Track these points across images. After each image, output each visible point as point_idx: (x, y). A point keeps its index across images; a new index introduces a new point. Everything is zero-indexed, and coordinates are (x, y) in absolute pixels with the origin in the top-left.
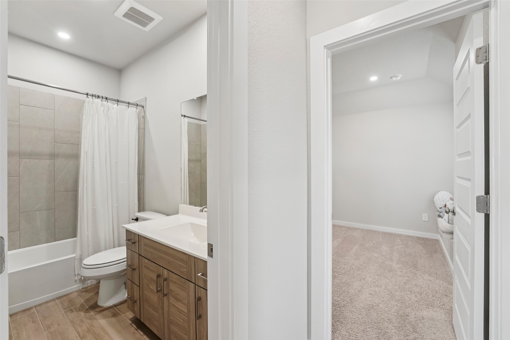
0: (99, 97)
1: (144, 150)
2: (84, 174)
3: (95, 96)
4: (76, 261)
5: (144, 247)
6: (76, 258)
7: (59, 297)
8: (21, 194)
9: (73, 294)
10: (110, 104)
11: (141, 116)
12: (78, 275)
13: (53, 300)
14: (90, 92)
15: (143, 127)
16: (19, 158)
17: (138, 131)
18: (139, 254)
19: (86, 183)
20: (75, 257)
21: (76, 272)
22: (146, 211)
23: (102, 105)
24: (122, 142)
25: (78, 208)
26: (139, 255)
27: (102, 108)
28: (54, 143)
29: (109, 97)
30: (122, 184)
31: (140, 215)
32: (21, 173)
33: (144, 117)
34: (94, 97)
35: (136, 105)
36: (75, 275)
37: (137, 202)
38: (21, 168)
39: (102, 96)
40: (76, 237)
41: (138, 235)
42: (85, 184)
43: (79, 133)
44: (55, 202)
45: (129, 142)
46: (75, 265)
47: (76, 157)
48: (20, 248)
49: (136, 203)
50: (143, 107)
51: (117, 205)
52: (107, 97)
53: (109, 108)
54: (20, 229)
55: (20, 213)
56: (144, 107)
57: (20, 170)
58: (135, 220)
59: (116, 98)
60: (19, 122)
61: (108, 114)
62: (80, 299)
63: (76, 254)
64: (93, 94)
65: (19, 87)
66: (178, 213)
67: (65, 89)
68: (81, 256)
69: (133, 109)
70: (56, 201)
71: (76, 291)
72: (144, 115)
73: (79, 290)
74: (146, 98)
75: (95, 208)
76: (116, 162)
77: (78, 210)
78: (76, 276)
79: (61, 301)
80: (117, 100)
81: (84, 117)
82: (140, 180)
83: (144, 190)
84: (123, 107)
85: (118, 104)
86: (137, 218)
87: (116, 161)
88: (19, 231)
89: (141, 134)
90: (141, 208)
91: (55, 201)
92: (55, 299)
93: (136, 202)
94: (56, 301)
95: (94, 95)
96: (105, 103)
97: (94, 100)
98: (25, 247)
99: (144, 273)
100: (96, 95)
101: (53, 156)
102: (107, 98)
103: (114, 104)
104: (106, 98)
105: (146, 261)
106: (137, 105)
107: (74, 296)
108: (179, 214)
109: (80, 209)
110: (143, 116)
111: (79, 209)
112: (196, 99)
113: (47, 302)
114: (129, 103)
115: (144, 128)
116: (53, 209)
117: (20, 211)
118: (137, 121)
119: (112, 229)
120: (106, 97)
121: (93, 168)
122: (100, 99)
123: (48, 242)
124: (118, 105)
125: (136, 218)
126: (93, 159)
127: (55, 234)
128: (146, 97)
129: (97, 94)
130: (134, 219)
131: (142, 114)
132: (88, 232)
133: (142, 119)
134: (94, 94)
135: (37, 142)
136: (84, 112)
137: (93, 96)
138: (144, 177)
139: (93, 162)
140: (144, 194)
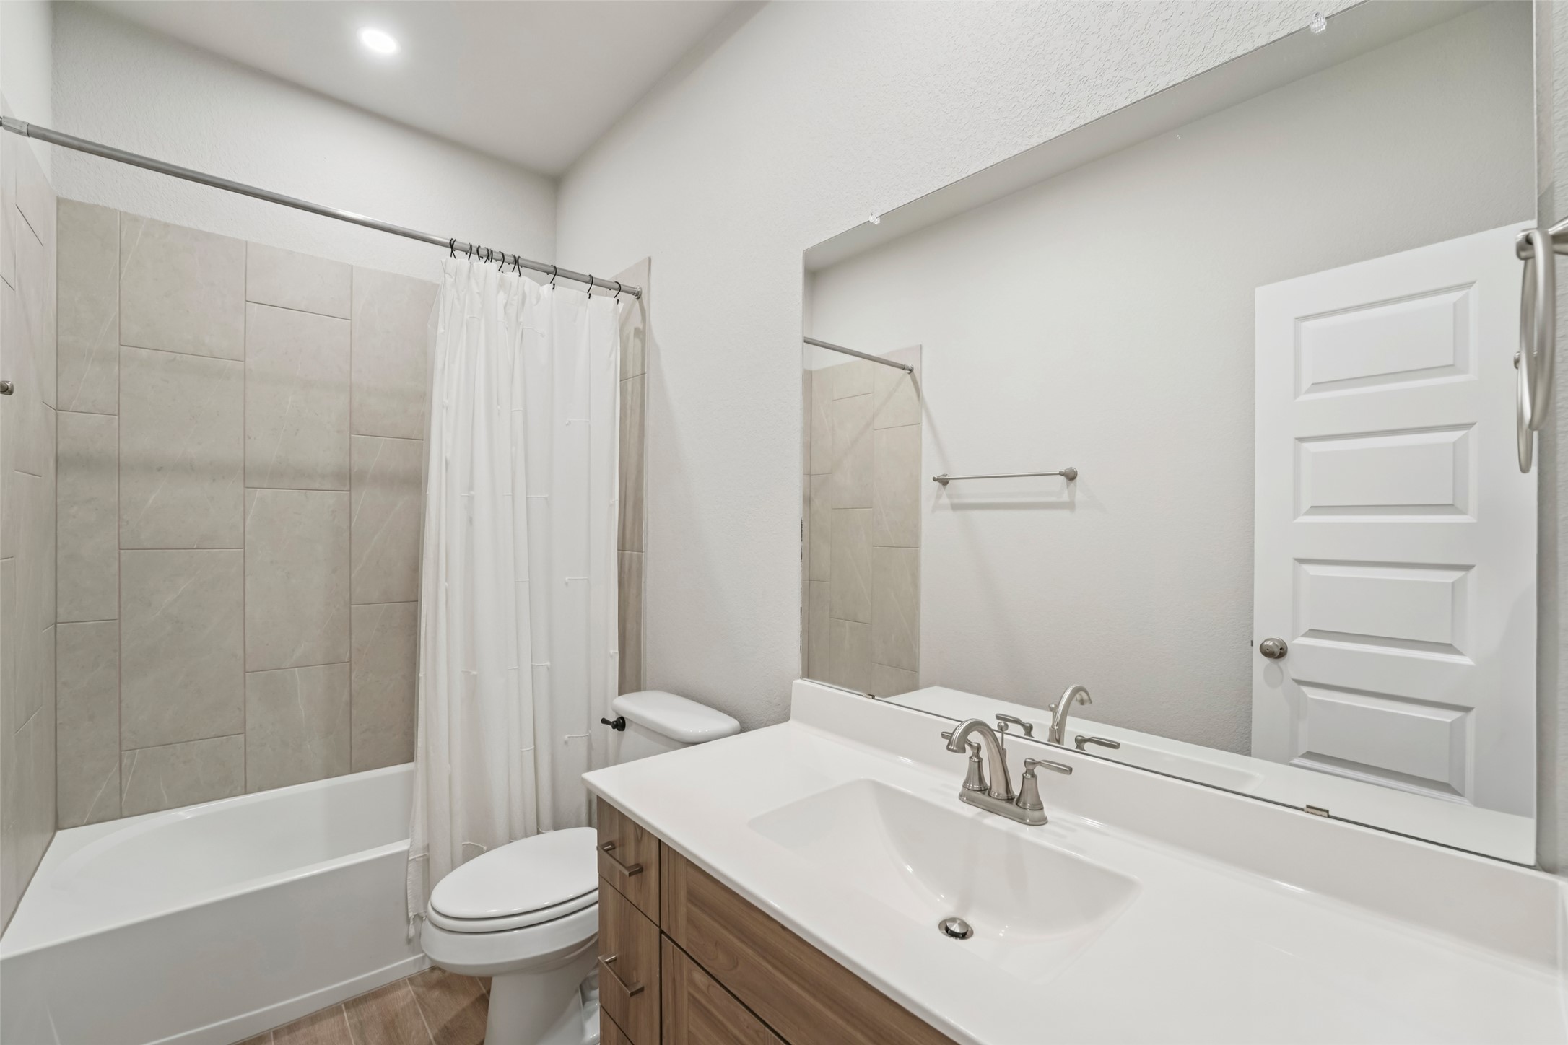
0: (490, 257)
1: (641, 456)
2: (438, 546)
3: (479, 250)
4: (409, 869)
5: (689, 905)
6: (410, 858)
7: (355, 1000)
8: (247, 609)
9: (401, 993)
10: (527, 282)
11: (630, 330)
12: (418, 921)
13: (334, 1011)
14: (463, 239)
15: (638, 372)
16: (244, 484)
17: (621, 384)
18: (660, 927)
19: (446, 580)
20: (408, 852)
21: (409, 907)
22: (645, 690)
23: (502, 285)
24: (567, 424)
25: (419, 673)
26: (662, 932)
27: (502, 297)
28: (351, 433)
29: (525, 255)
30: (567, 584)
31: (630, 705)
32: (248, 537)
33: (641, 334)
34: (474, 257)
35: (615, 289)
36: (408, 920)
37: (618, 652)
38: (248, 521)
39: (503, 254)
40: (413, 761)
41: (660, 841)
42: (443, 584)
43: (424, 397)
44: (350, 638)
45: (590, 426)
46: (408, 882)
47: (415, 481)
48: (246, 793)
49: (611, 657)
50: (638, 295)
51: (548, 663)
52: (517, 256)
53: (524, 296)
54: (245, 728)
55: (245, 672)
56: (643, 296)
57: (247, 525)
58: (614, 728)
59: (547, 261)
60: (245, 361)
61: (521, 320)
62: (423, 1023)
63: (409, 840)
64: (471, 246)
65: (246, 242)
66: (785, 718)
67: (376, 223)
68: (427, 848)
69: (605, 301)
70: (353, 636)
71: (411, 980)
72: (641, 327)
73: (422, 974)
74: (650, 260)
75: (475, 673)
76: (546, 499)
77: (419, 677)
78: (412, 923)
79: (361, 1023)
80: (552, 269)
81: (441, 330)
82: (626, 570)
83: (641, 608)
84: (572, 292)
85: (553, 282)
86: (622, 718)
87: (547, 496)
88: (243, 735)
89: (629, 398)
90: (630, 681)
91: (351, 634)
92: (340, 1007)
93: (611, 652)
94: (343, 1020)
95: (474, 250)
96: (511, 275)
97: (474, 264)
98: (260, 790)
99: (689, 1031)
100: (482, 247)
101: (347, 479)
102: (520, 261)
103: (542, 284)
104: (516, 262)
105: (699, 977)
106: (618, 286)
107: (402, 1004)
108: (791, 722)
109: (425, 675)
110: (637, 330)
111: (420, 675)
112: (877, 222)
113: (314, 1018)
114: (591, 280)
115: (643, 374)
116: (347, 660)
117: (247, 667)
118: (617, 349)
119: (532, 753)
120: (515, 257)
121: (470, 521)
122: (494, 265)
123: (328, 776)
124: (553, 288)
125: (618, 719)
126: (471, 488)
127: (351, 747)
128: (649, 255)
129: (485, 243)
130: (611, 721)
131: (636, 321)
132: (450, 762)
133: (634, 344)
134: (475, 244)
135: (298, 430)
136: (441, 313)
137: (469, 251)
138: (640, 559)
139: (471, 498)
140: (638, 623)
